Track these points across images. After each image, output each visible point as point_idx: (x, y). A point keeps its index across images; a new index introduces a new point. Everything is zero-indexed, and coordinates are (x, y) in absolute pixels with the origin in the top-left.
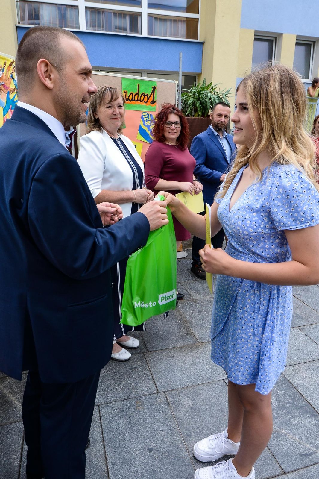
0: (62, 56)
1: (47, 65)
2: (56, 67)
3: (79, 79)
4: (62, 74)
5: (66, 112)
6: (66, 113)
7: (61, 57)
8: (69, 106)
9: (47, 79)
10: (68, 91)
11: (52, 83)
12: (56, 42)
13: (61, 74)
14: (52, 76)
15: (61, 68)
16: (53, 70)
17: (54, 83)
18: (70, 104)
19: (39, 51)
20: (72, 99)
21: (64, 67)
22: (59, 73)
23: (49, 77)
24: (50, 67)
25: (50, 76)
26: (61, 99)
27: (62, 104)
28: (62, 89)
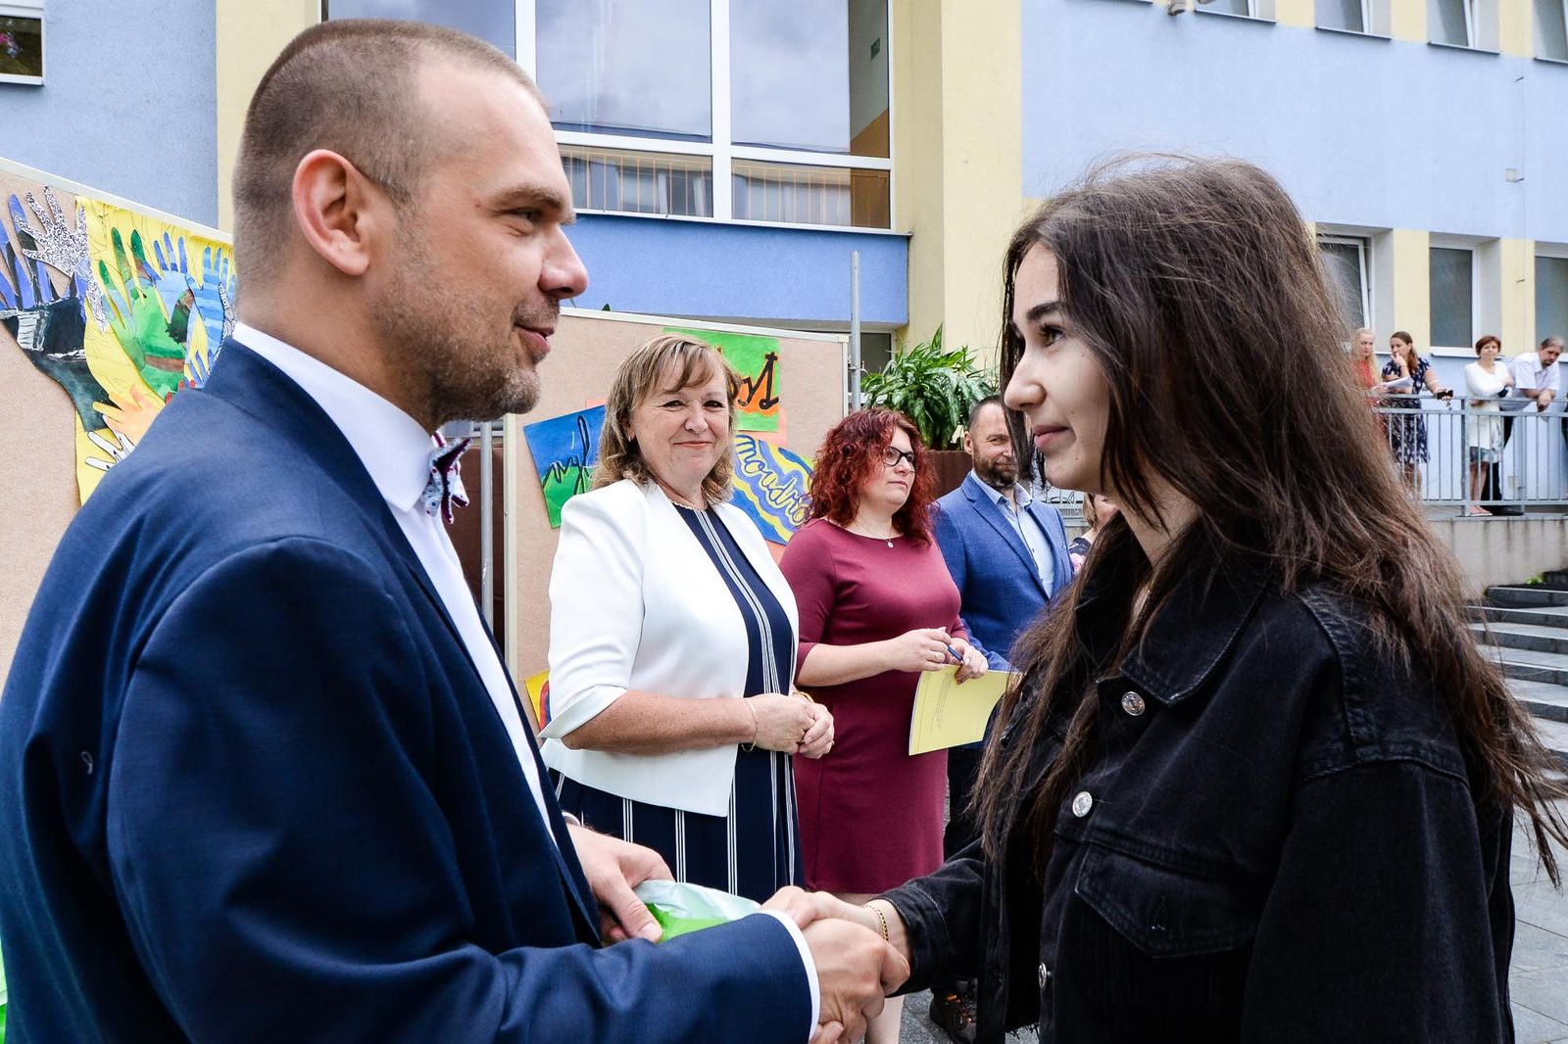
0: (414, 139)
1: (341, 176)
2: (385, 184)
3: (495, 237)
4: (409, 213)
5: (430, 374)
6: (432, 375)
7: (411, 141)
8: (440, 348)
9: (339, 234)
10: (438, 287)
11: (362, 250)
12: (399, 81)
13: (405, 212)
14: (364, 221)
15: (410, 190)
16: (372, 196)
17: (372, 248)
18: (446, 339)
19: (316, 119)
20: (456, 320)
21: (422, 183)
22: (397, 208)
23: (348, 227)
24: (355, 182)
25: (354, 217)
26: (402, 316)
27: (409, 339)
28: (409, 277)
